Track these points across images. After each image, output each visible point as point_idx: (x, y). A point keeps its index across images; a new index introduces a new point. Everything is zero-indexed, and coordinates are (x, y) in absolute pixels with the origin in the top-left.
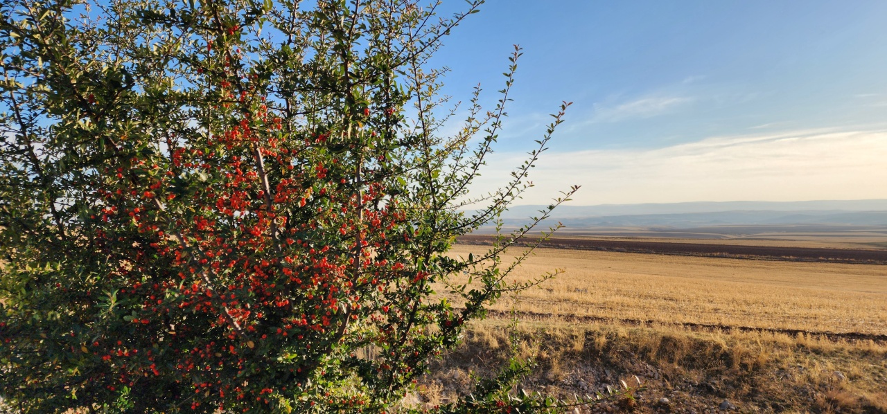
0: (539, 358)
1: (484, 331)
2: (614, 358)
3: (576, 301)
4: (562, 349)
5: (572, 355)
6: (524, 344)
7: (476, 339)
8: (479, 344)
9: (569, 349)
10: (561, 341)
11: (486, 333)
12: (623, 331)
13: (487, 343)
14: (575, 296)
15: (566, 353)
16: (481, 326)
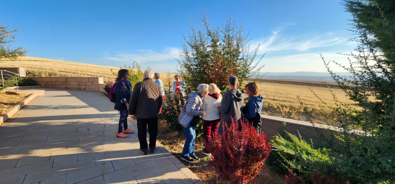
0: (289, 112)
1: (273, 104)
2: (313, 114)
3: (307, 100)
4: (296, 111)
5: (299, 112)
6: (284, 108)
7: (270, 105)
8: (271, 107)
9: (299, 111)
10: (296, 109)
11: (274, 104)
12: (318, 108)
13: (274, 107)
14: (307, 99)
15: (298, 112)
16: (273, 102)
